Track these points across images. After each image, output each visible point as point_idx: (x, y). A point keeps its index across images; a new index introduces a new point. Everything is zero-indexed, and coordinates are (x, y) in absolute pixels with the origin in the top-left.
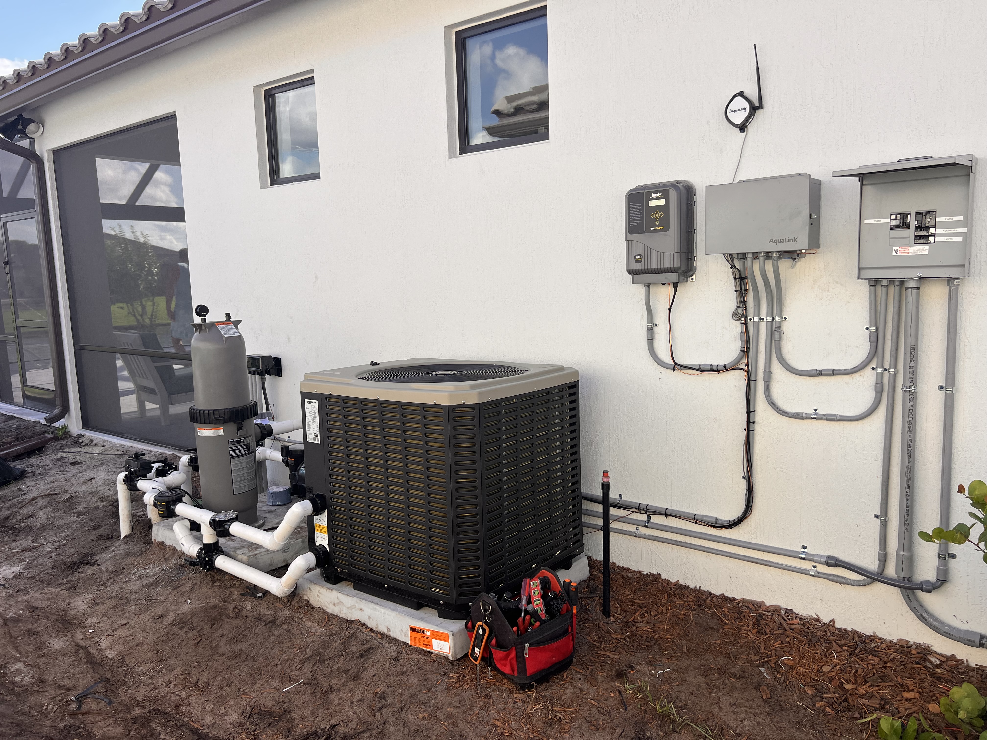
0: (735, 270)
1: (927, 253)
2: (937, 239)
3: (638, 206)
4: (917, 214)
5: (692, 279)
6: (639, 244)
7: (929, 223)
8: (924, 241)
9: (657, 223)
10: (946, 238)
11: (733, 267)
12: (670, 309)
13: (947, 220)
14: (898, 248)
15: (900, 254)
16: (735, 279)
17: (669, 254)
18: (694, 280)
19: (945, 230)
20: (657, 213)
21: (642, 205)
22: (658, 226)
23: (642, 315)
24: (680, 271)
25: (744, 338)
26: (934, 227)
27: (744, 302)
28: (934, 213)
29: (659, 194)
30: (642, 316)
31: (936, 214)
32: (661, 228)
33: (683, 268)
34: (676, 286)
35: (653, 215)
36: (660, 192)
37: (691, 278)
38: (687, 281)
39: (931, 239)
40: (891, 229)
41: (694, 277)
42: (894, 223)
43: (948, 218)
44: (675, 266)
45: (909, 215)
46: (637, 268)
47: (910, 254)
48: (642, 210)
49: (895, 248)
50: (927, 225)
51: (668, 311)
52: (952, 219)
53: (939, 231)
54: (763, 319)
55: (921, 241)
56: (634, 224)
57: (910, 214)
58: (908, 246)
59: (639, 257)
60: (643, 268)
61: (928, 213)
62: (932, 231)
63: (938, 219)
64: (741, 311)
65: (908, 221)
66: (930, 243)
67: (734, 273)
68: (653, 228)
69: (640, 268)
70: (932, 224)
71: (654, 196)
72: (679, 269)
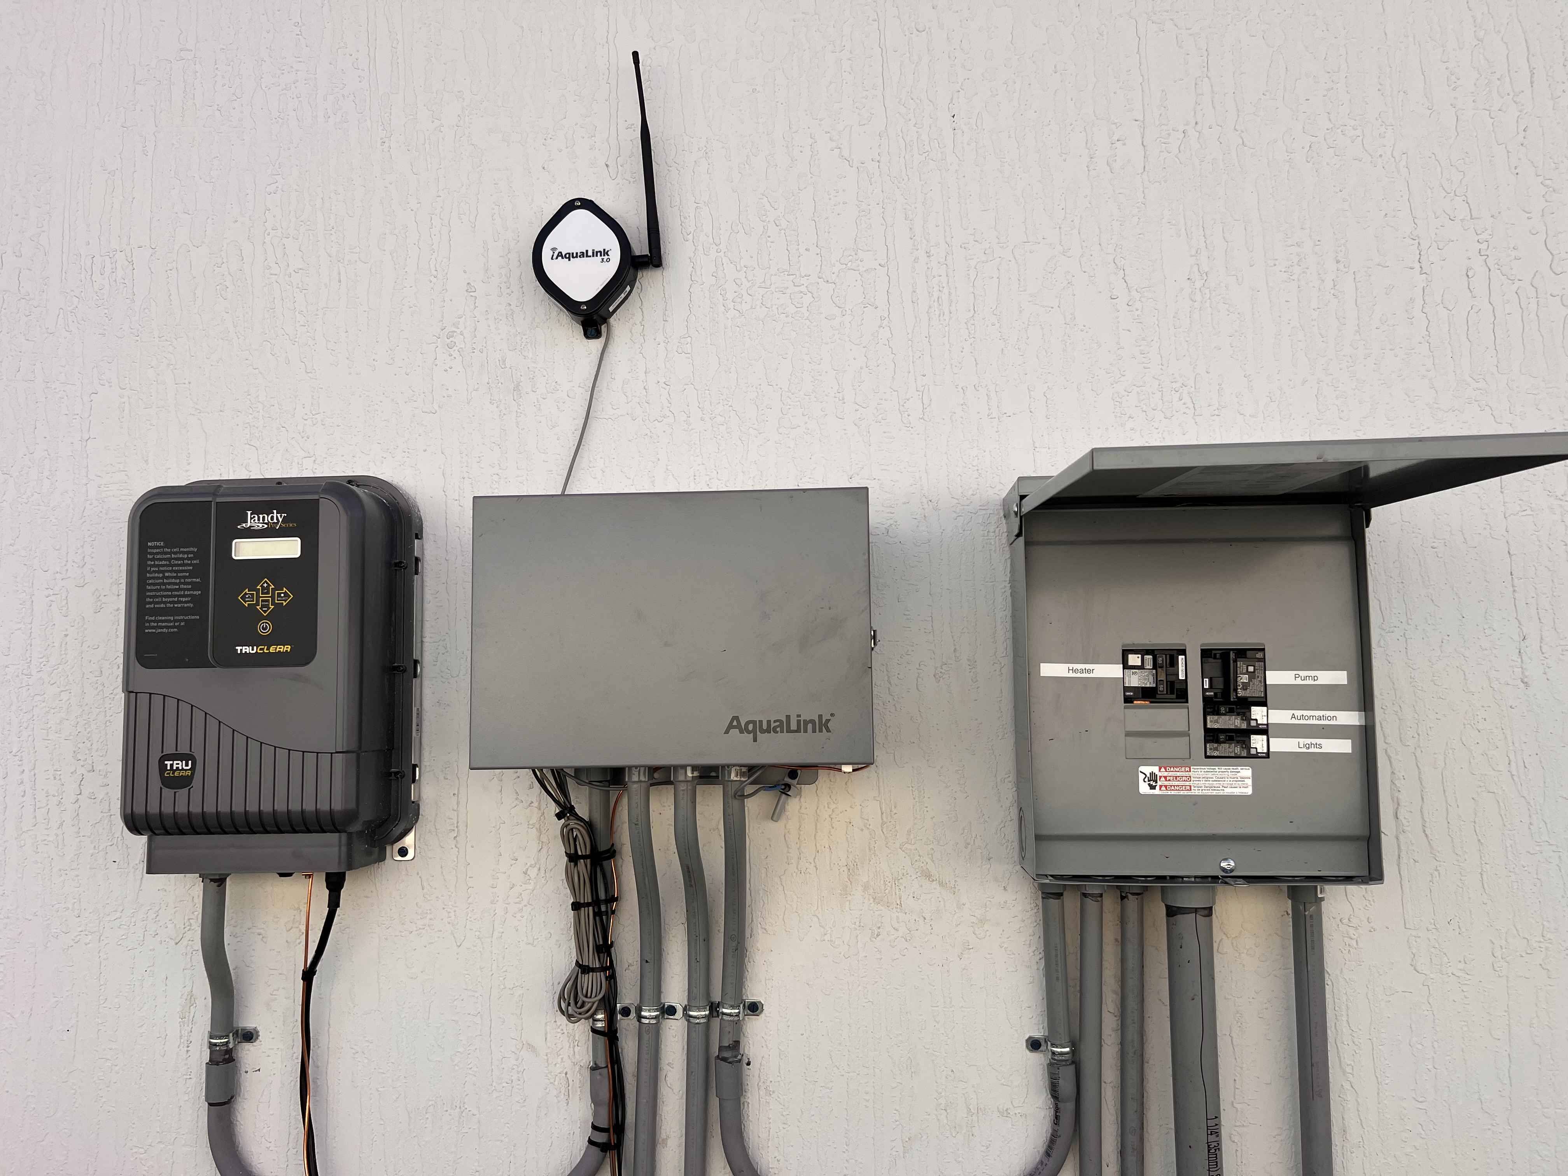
0: (573, 823)
1: (1249, 791)
2: (1279, 745)
3: (186, 554)
4: (1206, 654)
5: (403, 852)
6: (185, 709)
7: (1245, 686)
8: (1238, 750)
9: (265, 628)
10: (1303, 741)
11: (566, 811)
12: (308, 975)
13: (1299, 682)
14: (1155, 769)
15: (1164, 792)
16: (573, 858)
17: (311, 758)
18: (410, 855)
19: (1298, 713)
20: (265, 590)
21: (203, 555)
22: (268, 641)
23: (191, 995)
24: (356, 827)
25: (605, 1094)
26: (1263, 703)
27: (605, 948)
28: (1260, 655)
29: (277, 517)
30: (191, 999)
31: (1263, 660)
32: (282, 649)
33: (367, 814)
34: (335, 884)
35: (247, 598)
36: (280, 506)
37: (398, 846)
38: (382, 858)
39: (1258, 742)
40: (1128, 700)
41: (409, 841)
42: (1135, 680)
43: (1303, 673)
44: (338, 806)
45: (1181, 658)
46: (168, 809)
47: (1195, 792)
48: (201, 571)
49: (1147, 770)
50: (1241, 693)
51: (300, 983)
52: (1315, 678)
53: (1279, 717)
54: (672, 1011)
55: (1226, 748)
56: (164, 626)
57: (1183, 652)
58: (1186, 761)
59: (178, 764)
60: (196, 809)
61: (1242, 653)
62: (1258, 714)
63: (1273, 677)
64: (593, 983)
65: (1182, 676)
66: (1256, 756)
67: (568, 837)
68: (247, 649)
69: (181, 809)
70: (1254, 691)
71: (254, 522)
72: (350, 816)
